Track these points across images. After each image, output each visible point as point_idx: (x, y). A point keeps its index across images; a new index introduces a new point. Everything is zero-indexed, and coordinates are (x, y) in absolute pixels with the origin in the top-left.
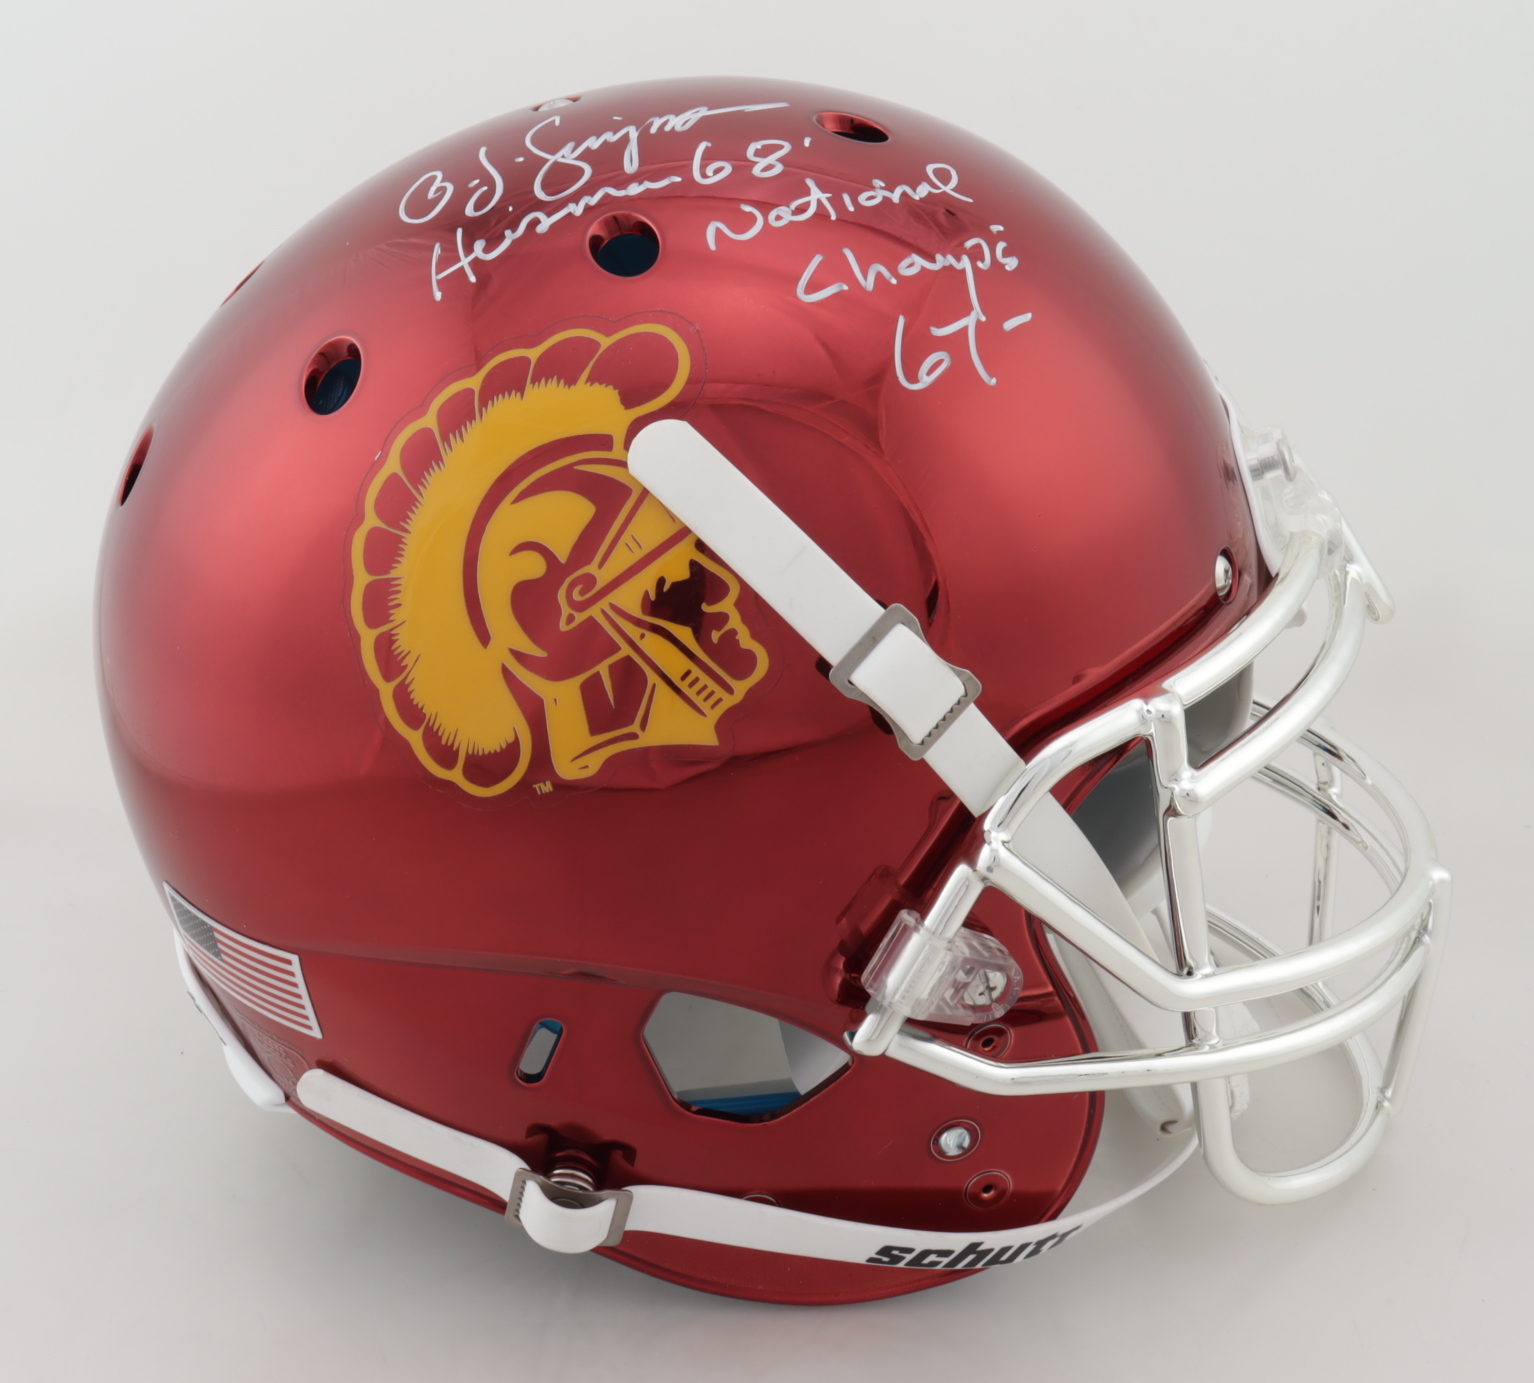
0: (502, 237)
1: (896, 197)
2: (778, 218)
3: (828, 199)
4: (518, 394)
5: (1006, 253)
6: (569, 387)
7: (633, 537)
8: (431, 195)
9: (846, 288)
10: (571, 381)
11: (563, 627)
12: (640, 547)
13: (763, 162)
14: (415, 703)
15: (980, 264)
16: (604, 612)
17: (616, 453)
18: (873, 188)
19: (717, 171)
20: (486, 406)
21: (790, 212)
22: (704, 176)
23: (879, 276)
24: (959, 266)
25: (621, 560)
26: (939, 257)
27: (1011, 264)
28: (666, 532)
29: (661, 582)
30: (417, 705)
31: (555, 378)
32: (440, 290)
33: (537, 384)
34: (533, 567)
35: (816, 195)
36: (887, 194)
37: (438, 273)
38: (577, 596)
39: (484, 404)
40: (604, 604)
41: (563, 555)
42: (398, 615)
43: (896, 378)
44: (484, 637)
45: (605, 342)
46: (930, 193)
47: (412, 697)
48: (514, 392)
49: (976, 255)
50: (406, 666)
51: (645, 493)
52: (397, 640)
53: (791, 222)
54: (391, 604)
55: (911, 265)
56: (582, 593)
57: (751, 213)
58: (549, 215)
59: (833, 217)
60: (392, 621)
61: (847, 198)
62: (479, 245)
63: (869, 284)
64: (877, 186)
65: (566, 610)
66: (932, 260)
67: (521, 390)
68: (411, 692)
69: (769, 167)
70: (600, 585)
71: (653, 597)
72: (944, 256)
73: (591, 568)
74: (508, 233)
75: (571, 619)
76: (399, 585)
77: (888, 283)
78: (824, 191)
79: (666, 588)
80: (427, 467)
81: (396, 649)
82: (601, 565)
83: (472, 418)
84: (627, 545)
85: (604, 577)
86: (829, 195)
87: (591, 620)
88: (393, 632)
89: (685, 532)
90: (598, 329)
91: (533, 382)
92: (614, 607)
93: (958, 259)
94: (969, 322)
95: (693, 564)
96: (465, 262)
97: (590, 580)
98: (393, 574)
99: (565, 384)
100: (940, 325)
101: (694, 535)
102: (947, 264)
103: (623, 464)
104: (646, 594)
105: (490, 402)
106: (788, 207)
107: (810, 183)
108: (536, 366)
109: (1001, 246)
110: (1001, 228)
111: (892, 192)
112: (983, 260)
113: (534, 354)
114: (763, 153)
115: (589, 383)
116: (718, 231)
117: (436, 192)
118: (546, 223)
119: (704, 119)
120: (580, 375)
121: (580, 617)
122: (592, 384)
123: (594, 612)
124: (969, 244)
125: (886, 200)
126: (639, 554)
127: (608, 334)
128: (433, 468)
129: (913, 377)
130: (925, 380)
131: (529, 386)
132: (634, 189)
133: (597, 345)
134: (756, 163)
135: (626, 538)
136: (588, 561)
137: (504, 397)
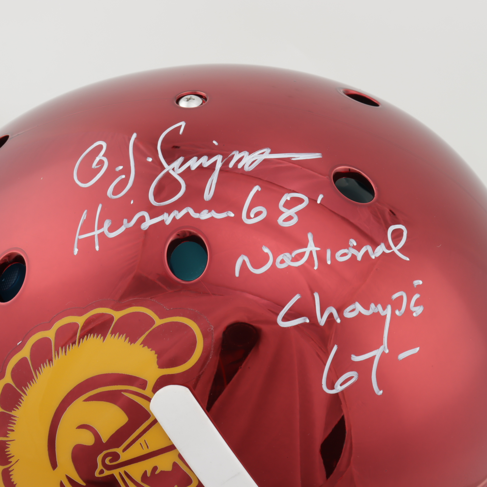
0: (121, 224)
1: (359, 256)
2: (282, 262)
3: (317, 251)
4: (102, 337)
5: (417, 304)
6: (131, 344)
7: (145, 440)
8: (94, 165)
9: (308, 321)
10: (133, 341)
11: (97, 474)
12: (148, 447)
13: (288, 213)
14: (12, 481)
15: (397, 312)
16: (120, 474)
17: (147, 392)
18: (347, 246)
19: (258, 214)
20: (83, 339)
21: (291, 259)
22: (248, 217)
23: (331, 315)
24: (383, 313)
25: (135, 451)
26: (372, 306)
27: (418, 311)
28: (163, 445)
29: (155, 468)
30: (13, 482)
31: (125, 335)
32: (78, 248)
33: (114, 335)
34: (88, 439)
35: (312, 247)
36: (354, 252)
37: (80, 234)
38: (107, 461)
39: (82, 337)
40: (122, 470)
41: (105, 439)
42: (11, 435)
43: (321, 385)
44: (54, 465)
45: (159, 322)
46: (384, 253)
47: (11, 477)
48: (100, 335)
49: (397, 304)
50: (11, 462)
51: (155, 421)
52: (9, 447)
53: (289, 267)
54: (9, 428)
55: (353, 310)
56: (111, 461)
57: (267, 254)
58: (152, 217)
59: (316, 268)
60: (8, 437)
61: (329, 252)
62: (107, 223)
63: (322, 321)
64: (351, 245)
65: (100, 467)
66: (367, 308)
67: (104, 336)
68: (11, 475)
69: (290, 218)
70: (121, 460)
71: (149, 474)
72: (376, 305)
73: (119, 450)
74: (125, 221)
75: (102, 472)
76: (16, 420)
77: (334, 321)
78: (316, 246)
79: (157, 472)
80: (44, 362)
81: (7, 452)
82: (124, 450)
83: (74, 343)
84: (141, 444)
85: (124, 457)
86: (318, 249)
87: (112, 476)
88: (7, 443)
89: (172, 448)
90: (156, 312)
91: (112, 333)
92: (126, 473)
93: (384, 308)
94: (377, 353)
95: (175, 465)
96: (96, 232)
97: (116, 456)
98: (13, 413)
99: (129, 341)
100: (357, 354)
101: (178, 451)
102: (376, 311)
103: (149, 399)
104: (146, 472)
105: (86, 337)
106: (291, 254)
107: (310, 236)
108: (116, 323)
109: (416, 296)
110: (420, 282)
111: (359, 251)
112: (400, 310)
113: (117, 315)
114: (289, 205)
115: (142, 345)
116: (244, 262)
117: (97, 165)
118: (149, 223)
119: (265, 161)
120: (139, 338)
121: (107, 473)
122: (143, 347)
123: (116, 473)
124: (395, 296)
125: (354, 257)
126: (146, 451)
127: (161, 317)
128: (46, 364)
129: (331, 386)
130: (338, 388)
131: (109, 335)
132: (205, 215)
133: (153, 322)
134: (283, 213)
135: (141, 440)
136: (118, 446)
137: (94, 337)
